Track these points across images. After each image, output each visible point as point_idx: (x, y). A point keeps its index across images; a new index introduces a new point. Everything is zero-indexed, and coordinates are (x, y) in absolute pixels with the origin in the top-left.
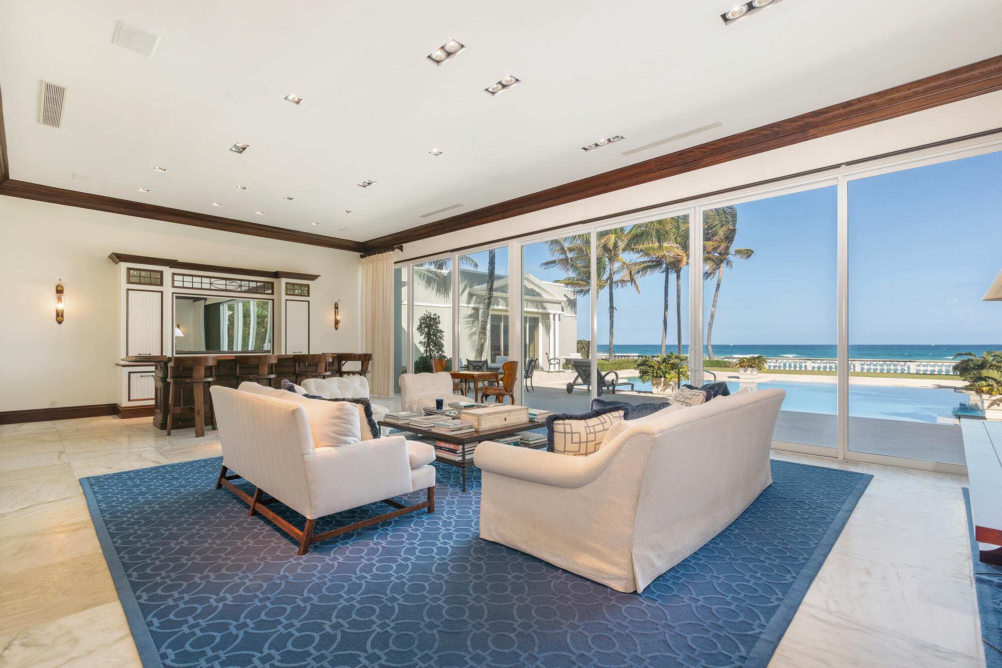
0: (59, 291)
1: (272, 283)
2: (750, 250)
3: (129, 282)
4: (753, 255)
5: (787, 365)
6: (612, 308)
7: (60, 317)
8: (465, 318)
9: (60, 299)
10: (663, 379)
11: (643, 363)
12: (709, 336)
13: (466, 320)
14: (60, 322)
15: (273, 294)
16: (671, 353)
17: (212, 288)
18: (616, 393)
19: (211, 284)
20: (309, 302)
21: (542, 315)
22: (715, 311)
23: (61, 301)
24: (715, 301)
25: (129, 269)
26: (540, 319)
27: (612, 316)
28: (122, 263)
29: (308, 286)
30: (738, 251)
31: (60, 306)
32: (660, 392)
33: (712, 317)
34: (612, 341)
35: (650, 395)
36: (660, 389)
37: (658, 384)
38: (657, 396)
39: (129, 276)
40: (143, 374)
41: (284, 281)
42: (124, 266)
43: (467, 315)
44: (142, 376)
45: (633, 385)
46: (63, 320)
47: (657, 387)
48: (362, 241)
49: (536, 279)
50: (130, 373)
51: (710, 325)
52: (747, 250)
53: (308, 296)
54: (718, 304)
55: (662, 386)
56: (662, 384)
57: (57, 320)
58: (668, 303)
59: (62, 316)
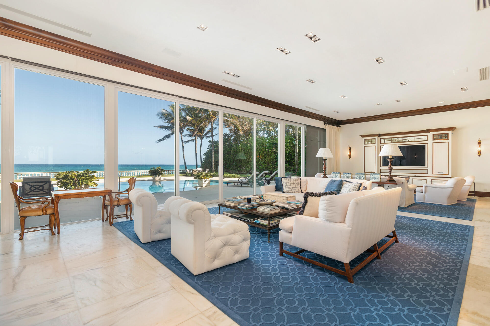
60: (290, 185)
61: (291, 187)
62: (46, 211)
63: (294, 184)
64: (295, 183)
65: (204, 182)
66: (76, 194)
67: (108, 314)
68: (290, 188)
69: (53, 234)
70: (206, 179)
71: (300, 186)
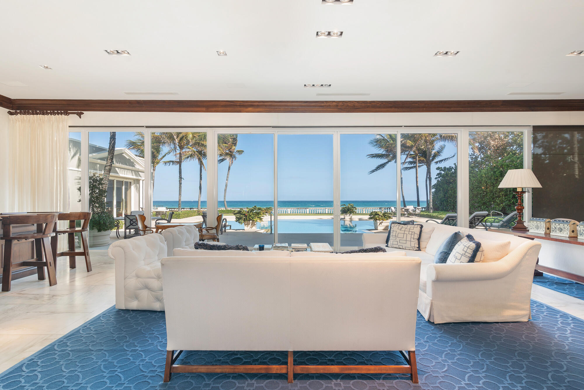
4: (244, 153)
6: (181, 178)
8: (77, 179)
10: (251, 221)
11: (239, 212)
12: (225, 196)
13: (77, 181)
16: (255, 207)
18: (226, 231)
21: (134, 180)
22: (228, 182)
26: (132, 183)
27: (180, 184)
30: (236, 151)
32: (249, 229)
33: (226, 186)
34: (181, 199)
35: (244, 231)
36: (249, 227)
37: (248, 224)
38: (246, 231)
43: (78, 177)
45: (230, 226)
47: (248, 226)
49: (132, 154)
51: (225, 190)
52: (241, 150)
54: (229, 179)
55: (250, 225)
56: (250, 224)
58: (202, 176)
60: (397, 235)
61: (398, 239)
63: (405, 235)
64: (407, 232)
65: (378, 224)
68: (395, 240)
70: (382, 221)
71: (419, 239)
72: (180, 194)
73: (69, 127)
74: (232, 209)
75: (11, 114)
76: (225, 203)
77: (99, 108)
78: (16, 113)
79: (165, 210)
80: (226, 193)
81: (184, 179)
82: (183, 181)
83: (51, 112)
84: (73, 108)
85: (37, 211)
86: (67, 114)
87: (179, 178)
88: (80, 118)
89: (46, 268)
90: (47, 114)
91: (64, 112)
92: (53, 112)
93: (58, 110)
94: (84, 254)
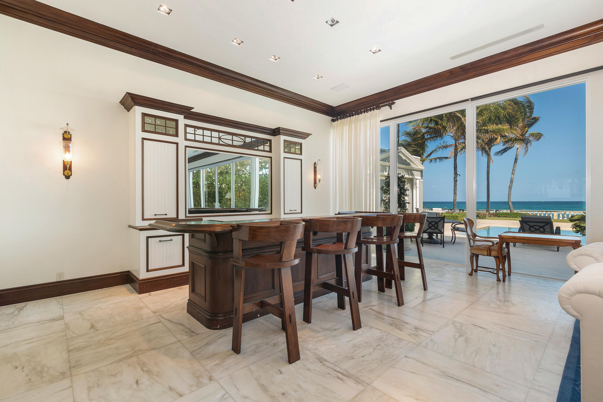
0: (67, 138)
1: (270, 141)
2: (540, 134)
3: (144, 130)
4: (542, 137)
5: (561, 216)
6: (456, 174)
7: (67, 169)
9: (67, 148)
12: (509, 195)
14: (68, 177)
15: (270, 151)
17: (221, 142)
19: (220, 138)
20: (301, 160)
22: (514, 177)
23: (69, 151)
24: (513, 170)
25: (144, 115)
27: (455, 181)
28: (137, 108)
29: (301, 144)
30: (532, 134)
31: (68, 157)
33: (512, 181)
34: (456, 199)
39: (143, 123)
40: (161, 239)
41: (283, 138)
42: (138, 110)
44: (160, 241)
46: (71, 175)
48: (335, 106)
50: (148, 238)
51: (510, 187)
52: (539, 133)
53: (301, 154)
57: (64, 175)
59: (70, 169)
62: (490, 253)
66: (522, 238)
67: (427, 365)
69: (498, 280)
72: (455, 193)
73: (381, 121)
74: (519, 212)
75: (333, 121)
76: (510, 204)
77: (412, 92)
78: (337, 120)
79: (441, 211)
80: (512, 191)
81: (460, 176)
82: (458, 178)
83: (364, 110)
84: (384, 100)
85: (375, 211)
86: (378, 108)
87: (454, 174)
88: (391, 109)
89: (393, 281)
90: (361, 113)
91: (376, 107)
92: (366, 110)
93: (370, 107)
94: (420, 266)
